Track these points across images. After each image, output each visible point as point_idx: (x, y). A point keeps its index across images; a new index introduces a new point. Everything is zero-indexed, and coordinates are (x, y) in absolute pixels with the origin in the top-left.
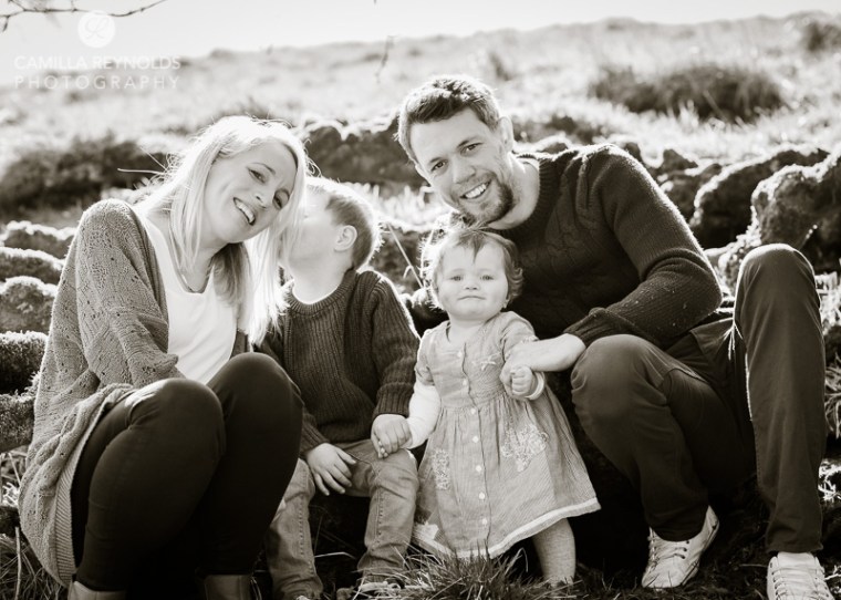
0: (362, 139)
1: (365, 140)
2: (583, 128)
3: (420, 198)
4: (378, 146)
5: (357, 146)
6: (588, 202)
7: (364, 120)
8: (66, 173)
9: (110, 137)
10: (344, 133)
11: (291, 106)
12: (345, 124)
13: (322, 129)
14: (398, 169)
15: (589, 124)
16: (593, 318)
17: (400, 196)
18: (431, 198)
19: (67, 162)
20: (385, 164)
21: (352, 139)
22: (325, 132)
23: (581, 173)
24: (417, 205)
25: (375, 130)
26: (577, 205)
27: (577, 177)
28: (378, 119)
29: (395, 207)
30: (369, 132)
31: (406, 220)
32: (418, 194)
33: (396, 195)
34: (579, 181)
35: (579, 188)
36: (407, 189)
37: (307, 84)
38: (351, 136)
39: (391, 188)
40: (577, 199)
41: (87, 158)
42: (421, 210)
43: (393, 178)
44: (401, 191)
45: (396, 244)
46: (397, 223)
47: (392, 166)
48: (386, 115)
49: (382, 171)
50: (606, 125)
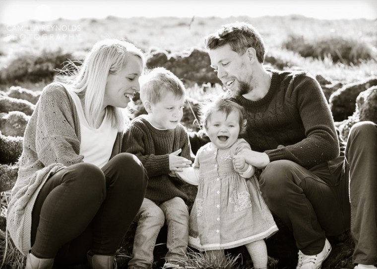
0: (177, 60)
1: (179, 60)
2: (280, 62)
3: (202, 90)
4: (184, 64)
5: (174, 63)
6: (291, 95)
7: (178, 51)
8: (38, 66)
9: (60, 51)
10: (169, 57)
11: (144, 43)
12: (169, 52)
13: (159, 54)
14: (192, 75)
15: (282, 61)
16: (279, 150)
17: (193, 88)
18: (207, 89)
19: (39, 61)
20: (187, 72)
21: (172, 59)
22: (160, 56)
23: (291, 82)
24: (200, 92)
25: (183, 56)
26: (286, 96)
27: (289, 83)
28: (185, 51)
29: (190, 93)
30: (180, 57)
31: (195, 98)
32: (201, 87)
33: (191, 87)
34: (289, 85)
35: (288, 88)
36: (196, 85)
37: (151, 34)
38: (172, 58)
39: (188, 84)
40: (287, 93)
41: (49, 60)
42: (202, 95)
43: (190, 79)
44: (193, 86)
45: (190, 109)
46: (191, 100)
47: (190, 73)
48: (189, 50)
49: (185, 75)
50: (290, 61)
